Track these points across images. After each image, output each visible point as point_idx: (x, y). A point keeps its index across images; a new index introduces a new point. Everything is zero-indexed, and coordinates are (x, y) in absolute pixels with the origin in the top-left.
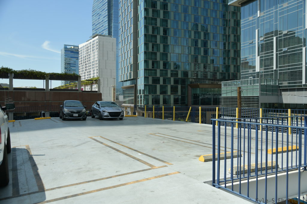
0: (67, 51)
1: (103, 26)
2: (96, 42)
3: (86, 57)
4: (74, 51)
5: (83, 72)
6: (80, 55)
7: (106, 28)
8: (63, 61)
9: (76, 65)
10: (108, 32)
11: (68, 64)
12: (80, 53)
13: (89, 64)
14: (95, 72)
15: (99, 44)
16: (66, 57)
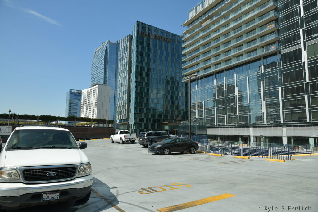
0: (72, 94)
2: (96, 89)
3: (88, 100)
4: (77, 94)
7: (102, 78)
9: (78, 105)
10: (103, 82)
12: (82, 96)
13: (90, 104)
16: (71, 98)
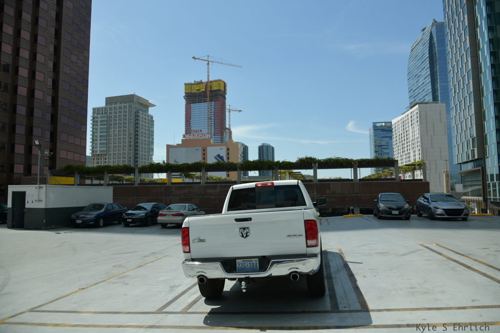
0: (377, 130)
1: (424, 90)
2: (415, 113)
3: (403, 136)
4: (386, 129)
5: (400, 155)
6: (394, 134)
7: (428, 92)
8: (373, 143)
9: (389, 146)
10: (432, 97)
11: (379, 146)
12: (394, 130)
13: (407, 143)
14: (417, 153)
15: (420, 115)
16: (376, 137)
